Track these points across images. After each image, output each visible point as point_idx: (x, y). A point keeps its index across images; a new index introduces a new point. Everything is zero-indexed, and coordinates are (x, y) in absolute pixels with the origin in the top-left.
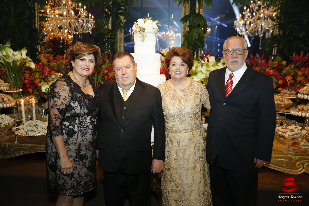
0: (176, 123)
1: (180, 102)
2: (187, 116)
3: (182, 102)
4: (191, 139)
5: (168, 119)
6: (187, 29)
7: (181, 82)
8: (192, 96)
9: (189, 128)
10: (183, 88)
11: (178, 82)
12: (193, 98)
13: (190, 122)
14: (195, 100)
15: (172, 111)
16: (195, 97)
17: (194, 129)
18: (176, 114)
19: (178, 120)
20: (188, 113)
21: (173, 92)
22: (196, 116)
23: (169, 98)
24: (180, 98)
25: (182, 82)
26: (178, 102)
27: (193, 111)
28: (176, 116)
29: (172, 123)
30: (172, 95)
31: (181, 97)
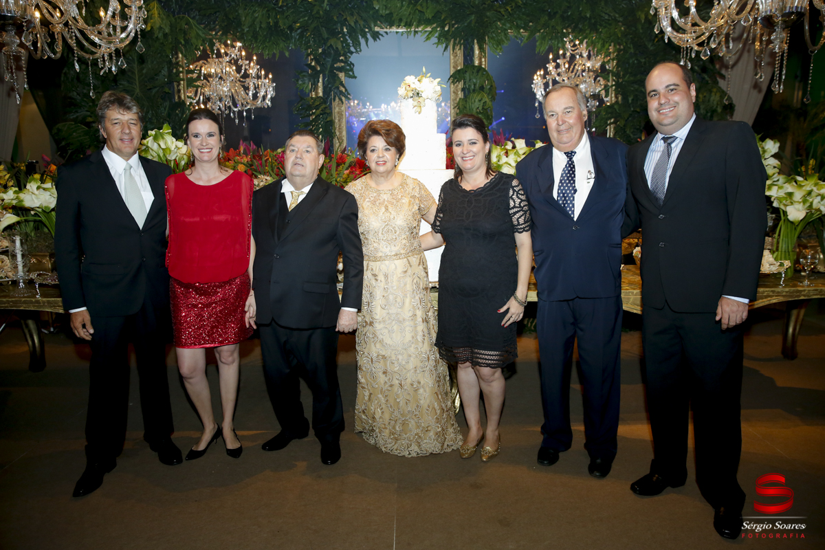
0: (381, 245)
1: (387, 210)
2: (398, 233)
3: (390, 210)
4: (406, 271)
5: (367, 239)
6: (461, 95)
7: (387, 177)
8: (405, 201)
9: (402, 252)
10: (391, 188)
11: (382, 178)
12: (407, 204)
13: (404, 241)
14: (411, 207)
15: (373, 223)
16: (410, 201)
17: (410, 254)
18: (381, 230)
19: (384, 239)
20: (400, 227)
21: (375, 194)
22: (412, 233)
23: (368, 204)
24: (386, 203)
25: (389, 178)
26: (383, 209)
27: (408, 224)
28: (380, 232)
29: (375, 245)
30: (372, 199)
31: (388, 201)
